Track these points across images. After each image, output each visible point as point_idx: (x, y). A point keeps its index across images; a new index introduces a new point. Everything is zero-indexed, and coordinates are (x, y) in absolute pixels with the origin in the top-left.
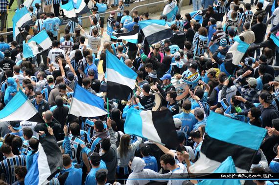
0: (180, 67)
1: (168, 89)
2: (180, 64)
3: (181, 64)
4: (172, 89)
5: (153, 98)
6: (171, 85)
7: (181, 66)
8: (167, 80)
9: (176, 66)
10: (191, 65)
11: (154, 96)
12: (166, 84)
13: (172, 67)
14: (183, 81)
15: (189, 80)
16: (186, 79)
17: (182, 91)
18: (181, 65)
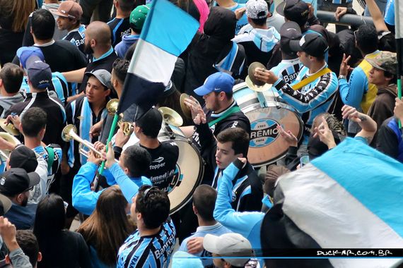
0: (265, 49)
1: (225, 125)
2: (267, 39)
3: (269, 37)
4: (236, 123)
5: (172, 155)
6: (236, 110)
7: (268, 44)
8: (217, 93)
9: (252, 43)
10: (302, 42)
11: (176, 148)
12: (217, 107)
13: (236, 48)
14: (277, 99)
15: (298, 97)
16: (289, 91)
17: (272, 132)
18: (269, 40)
